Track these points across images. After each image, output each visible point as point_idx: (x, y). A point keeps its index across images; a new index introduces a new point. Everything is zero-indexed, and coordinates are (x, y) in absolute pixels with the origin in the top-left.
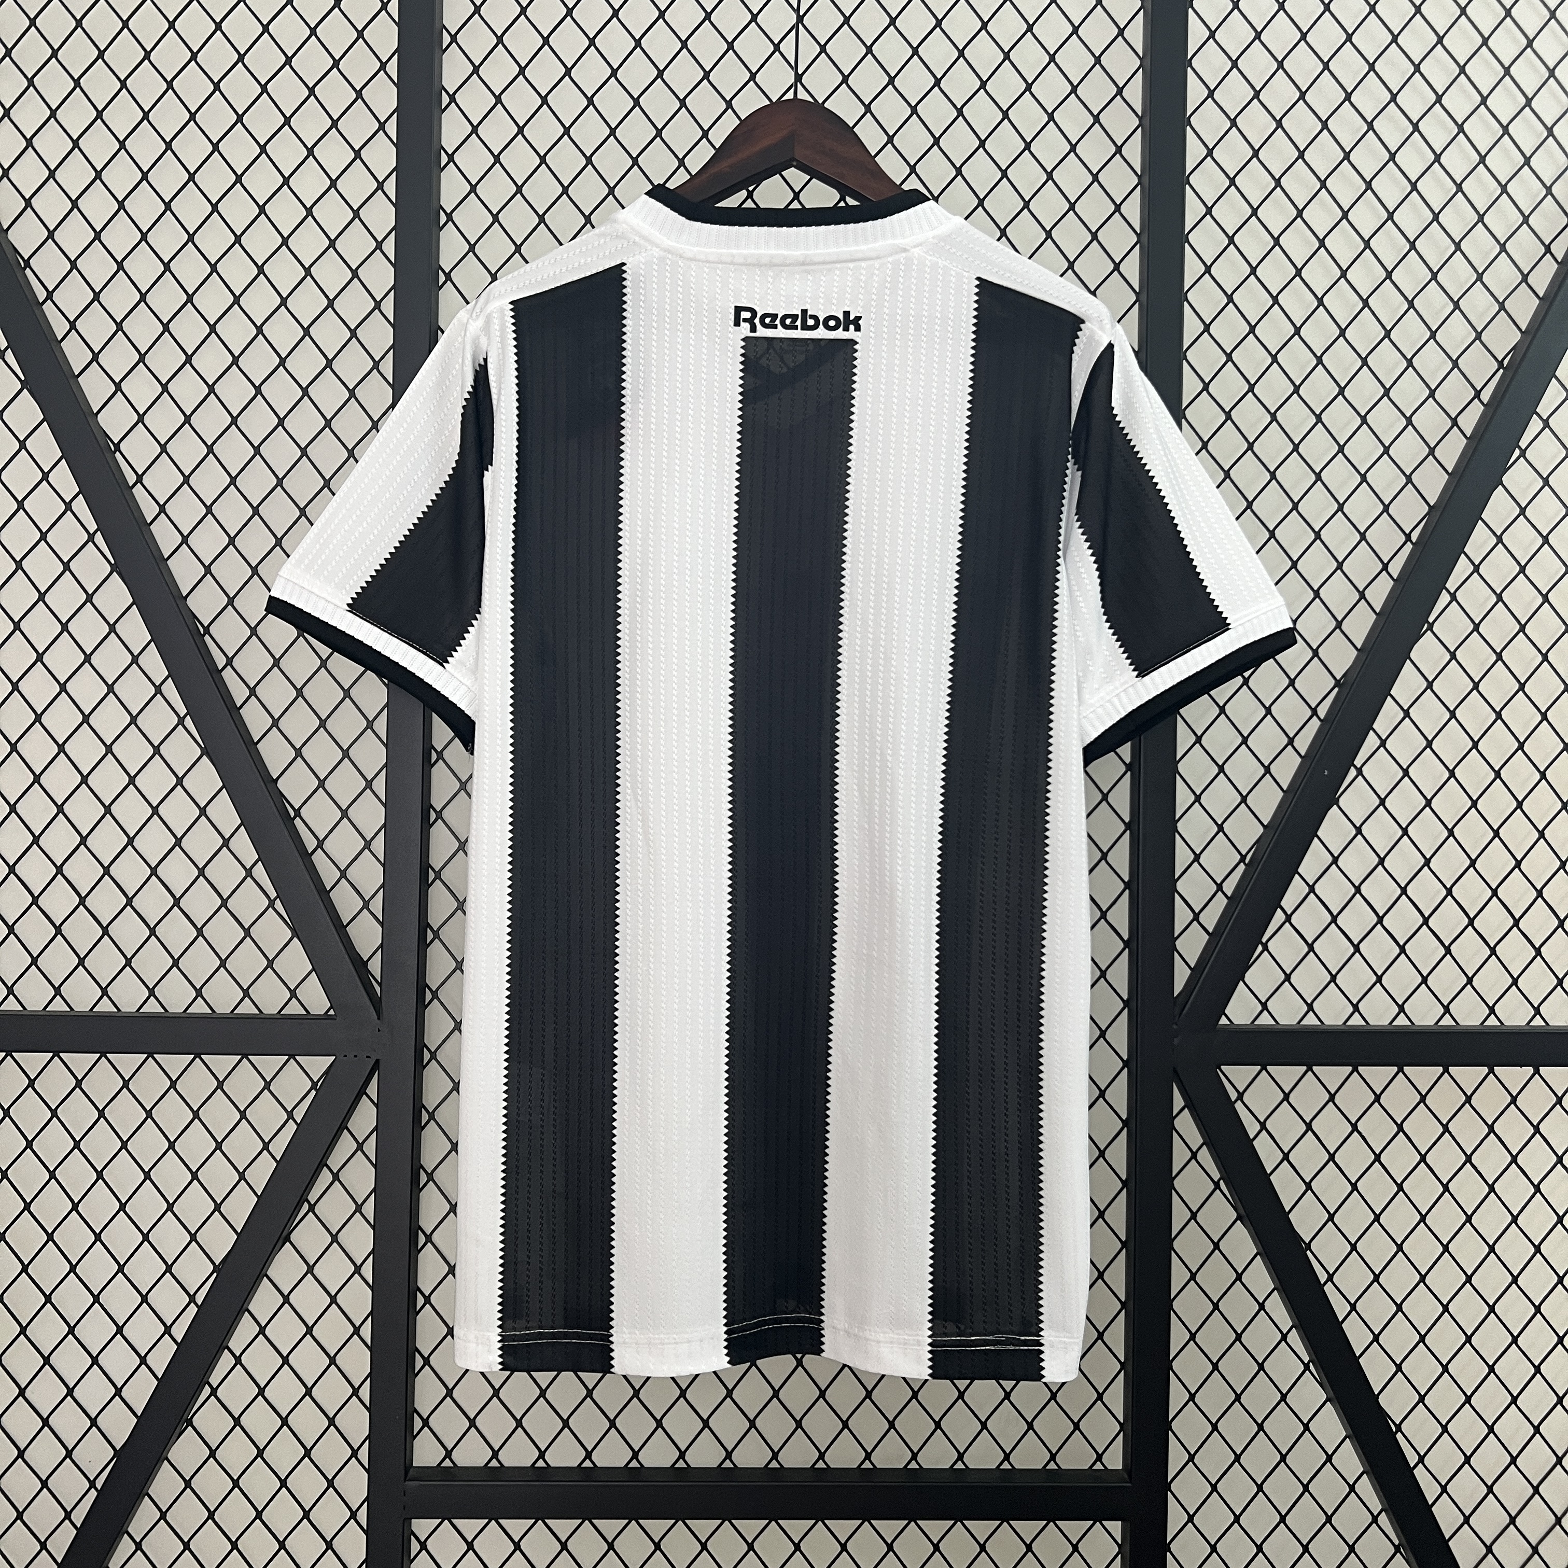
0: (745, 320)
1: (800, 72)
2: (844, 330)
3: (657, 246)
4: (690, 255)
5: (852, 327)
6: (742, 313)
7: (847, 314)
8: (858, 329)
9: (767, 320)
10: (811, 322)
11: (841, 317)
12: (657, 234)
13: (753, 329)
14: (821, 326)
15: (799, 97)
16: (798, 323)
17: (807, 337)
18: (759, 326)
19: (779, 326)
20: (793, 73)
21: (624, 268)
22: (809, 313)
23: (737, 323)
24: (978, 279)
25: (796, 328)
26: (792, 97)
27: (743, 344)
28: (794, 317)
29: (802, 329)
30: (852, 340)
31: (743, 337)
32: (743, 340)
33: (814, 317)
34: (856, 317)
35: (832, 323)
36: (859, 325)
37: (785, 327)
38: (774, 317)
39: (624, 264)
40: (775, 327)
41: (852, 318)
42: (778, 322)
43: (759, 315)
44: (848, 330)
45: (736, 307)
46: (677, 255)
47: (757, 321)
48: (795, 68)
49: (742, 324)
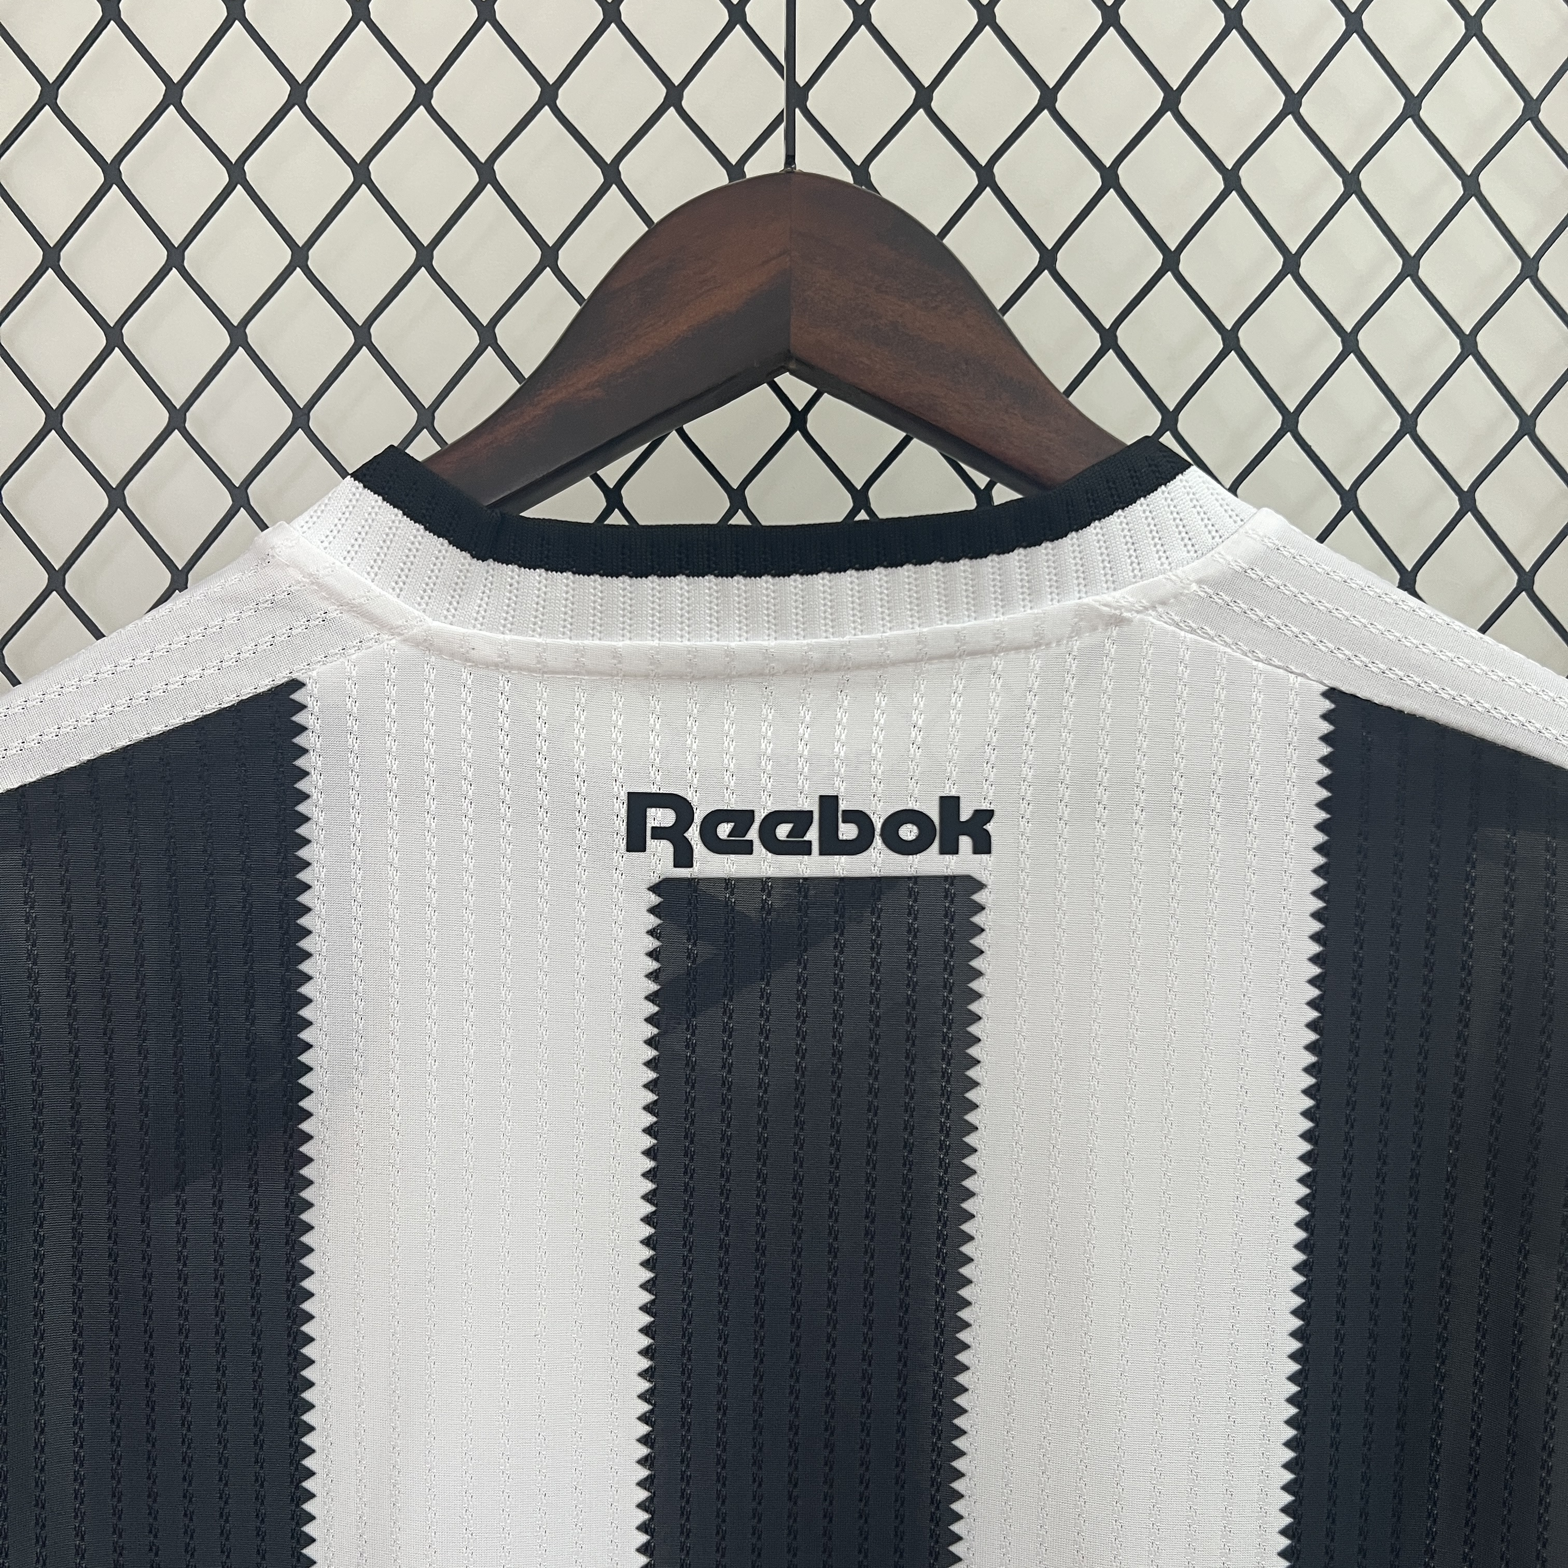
0: (659, 833)
1: (802, 79)
2: (943, 851)
3: (393, 631)
4: (488, 652)
5: (965, 842)
6: (651, 812)
7: (950, 804)
8: (983, 846)
9: (724, 830)
10: (847, 831)
11: (934, 814)
12: (392, 598)
13: (684, 856)
14: (878, 841)
15: (802, 164)
16: (813, 835)
17: (839, 872)
18: (699, 849)
19: (757, 845)
20: (782, 83)
21: (297, 696)
22: (843, 806)
23: (636, 843)
24: (1331, 694)
25: (806, 849)
26: (778, 166)
27: (654, 899)
28: (801, 819)
29: (822, 853)
30: (969, 878)
31: (655, 880)
32: (654, 889)
33: (859, 818)
34: (977, 812)
35: (908, 832)
36: (988, 835)
37: (775, 846)
38: (742, 819)
39: (296, 685)
40: (747, 848)
41: (965, 815)
42: (753, 834)
43: (698, 817)
44: (955, 851)
45: (633, 798)
46: (453, 656)
47: (693, 834)
48: (787, 69)
49: (651, 843)
